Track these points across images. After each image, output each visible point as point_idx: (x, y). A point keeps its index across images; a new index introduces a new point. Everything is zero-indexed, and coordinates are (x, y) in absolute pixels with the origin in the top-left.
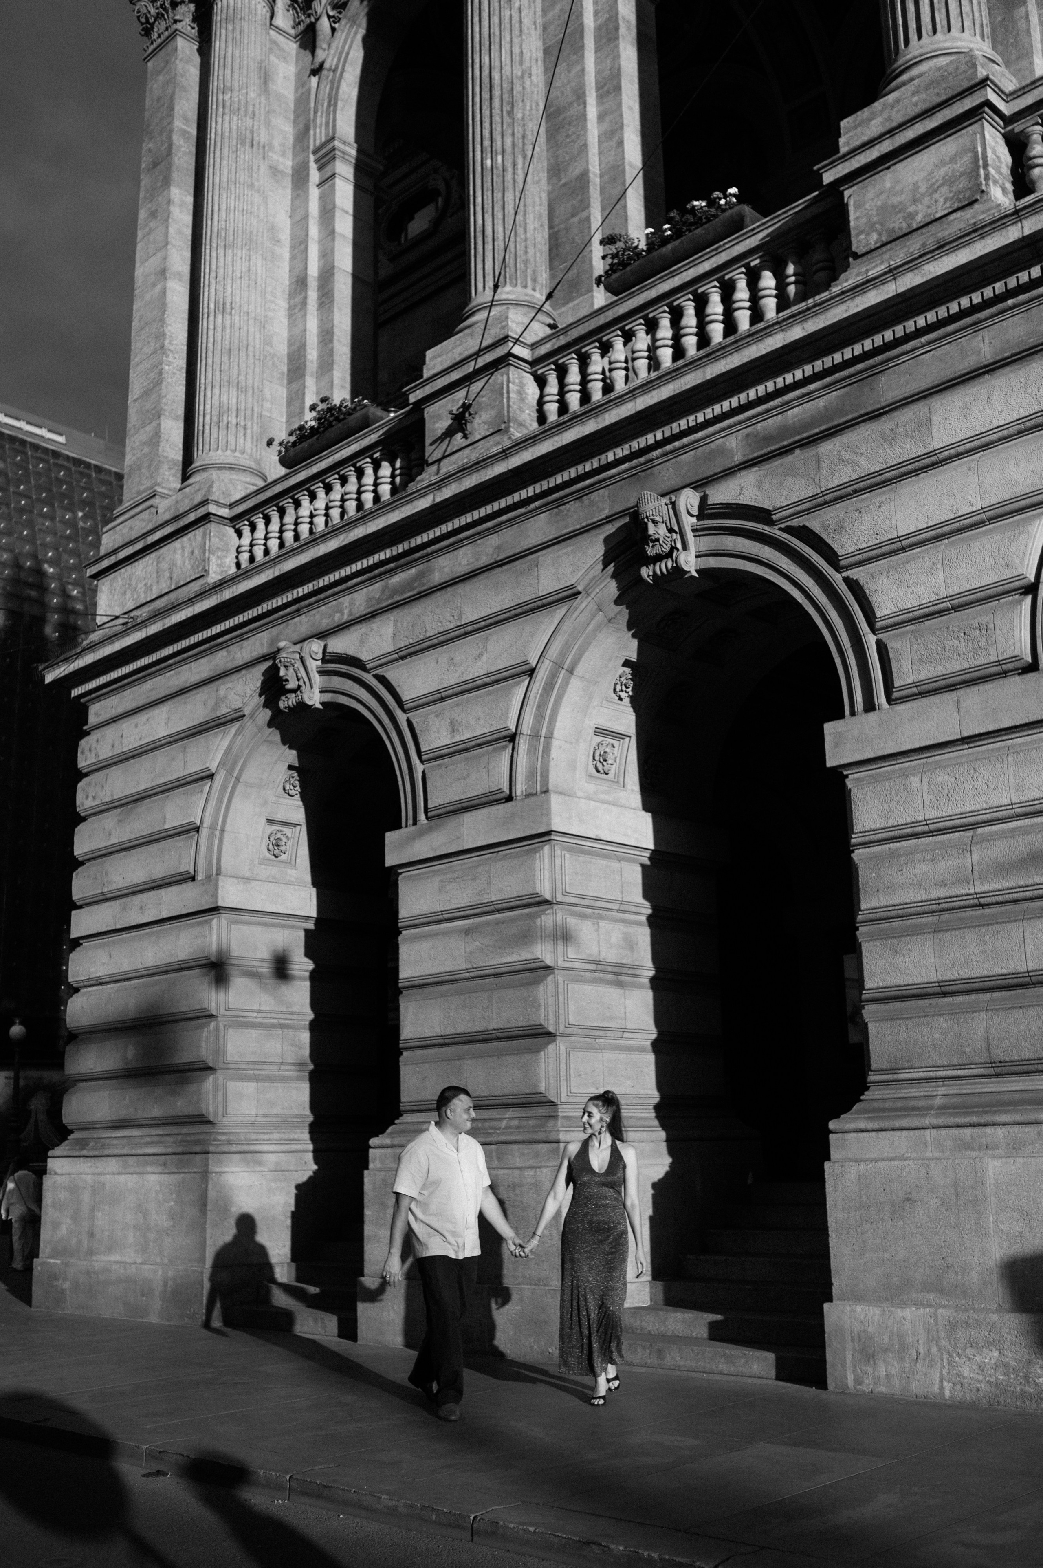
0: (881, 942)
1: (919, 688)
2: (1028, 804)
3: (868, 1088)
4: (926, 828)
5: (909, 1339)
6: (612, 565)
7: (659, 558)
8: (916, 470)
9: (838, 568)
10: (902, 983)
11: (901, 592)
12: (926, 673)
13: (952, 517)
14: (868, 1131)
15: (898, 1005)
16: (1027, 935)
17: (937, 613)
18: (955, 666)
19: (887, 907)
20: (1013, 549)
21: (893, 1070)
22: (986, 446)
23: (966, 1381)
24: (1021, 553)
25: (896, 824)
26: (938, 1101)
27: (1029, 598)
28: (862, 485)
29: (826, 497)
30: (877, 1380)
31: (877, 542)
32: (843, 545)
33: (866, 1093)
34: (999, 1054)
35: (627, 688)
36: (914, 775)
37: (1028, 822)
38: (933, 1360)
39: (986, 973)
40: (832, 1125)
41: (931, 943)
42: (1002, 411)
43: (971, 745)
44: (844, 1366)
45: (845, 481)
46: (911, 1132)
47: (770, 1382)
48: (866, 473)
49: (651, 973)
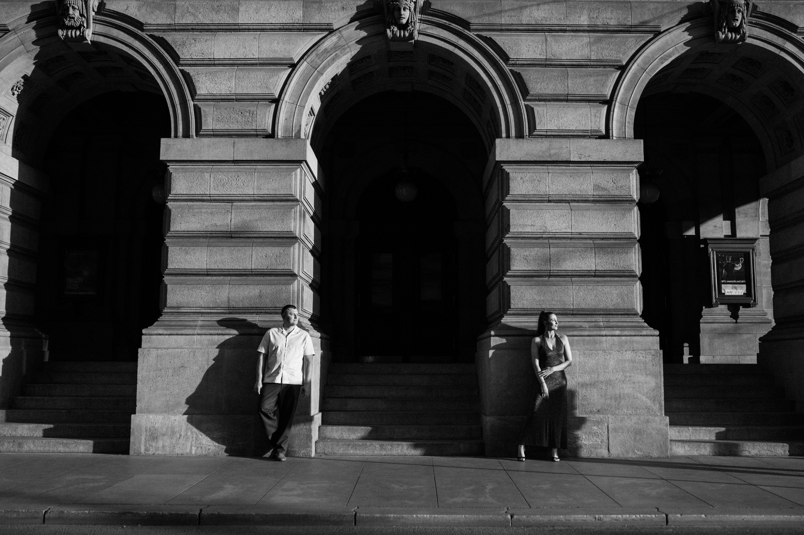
0: (179, 248)
1: (214, 132)
2: (261, 196)
3: (161, 315)
4: (209, 198)
5: (177, 429)
6: (35, 22)
7: (72, 28)
8: (226, 30)
9: (178, 64)
10: (188, 268)
11: (212, 85)
12: (219, 126)
13: (243, 57)
14: (163, 335)
15: (182, 278)
16: (254, 253)
17: (228, 99)
18: (235, 127)
19: (184, 231)
20: (270, 81)
21: (178, 308)
22: (263, 30)
23: (203, 446)
24: (274, 84)
25: (194, 193)
26: (200, 323)
27: (274, 105)
28: (197, 27)
29: (176, 27)
30: (157, 449)
31: (203, 58)
32: (184, 54)
33: (160, 317)
34: (233, 304)
35: (19, 89)
36: (207, 172)
37: (258, 203)
38: (188, 438)
39: (231, 267)
40: (144, 331)
41: (206, 251)
42: (275, 17)
43: (236, 164)
44: (140, 443)
45: (189, 23)
46: (187, 336)
47: (90, 454)
48: (201, 22)
49: (8, 247)
